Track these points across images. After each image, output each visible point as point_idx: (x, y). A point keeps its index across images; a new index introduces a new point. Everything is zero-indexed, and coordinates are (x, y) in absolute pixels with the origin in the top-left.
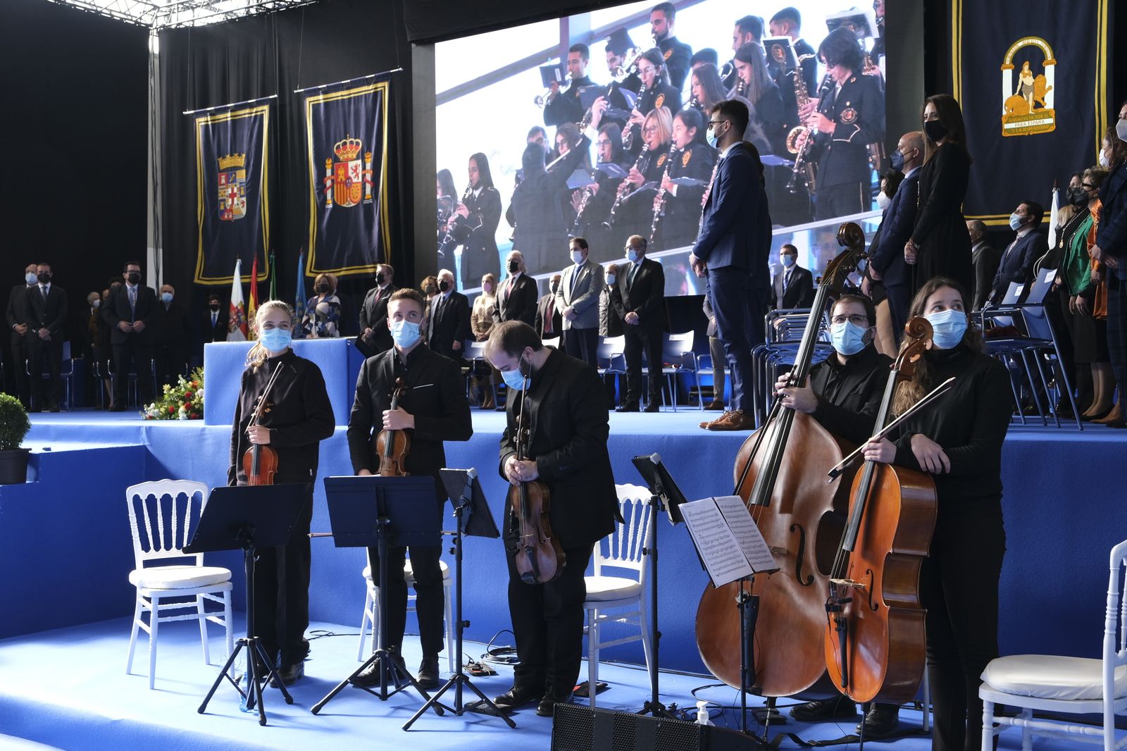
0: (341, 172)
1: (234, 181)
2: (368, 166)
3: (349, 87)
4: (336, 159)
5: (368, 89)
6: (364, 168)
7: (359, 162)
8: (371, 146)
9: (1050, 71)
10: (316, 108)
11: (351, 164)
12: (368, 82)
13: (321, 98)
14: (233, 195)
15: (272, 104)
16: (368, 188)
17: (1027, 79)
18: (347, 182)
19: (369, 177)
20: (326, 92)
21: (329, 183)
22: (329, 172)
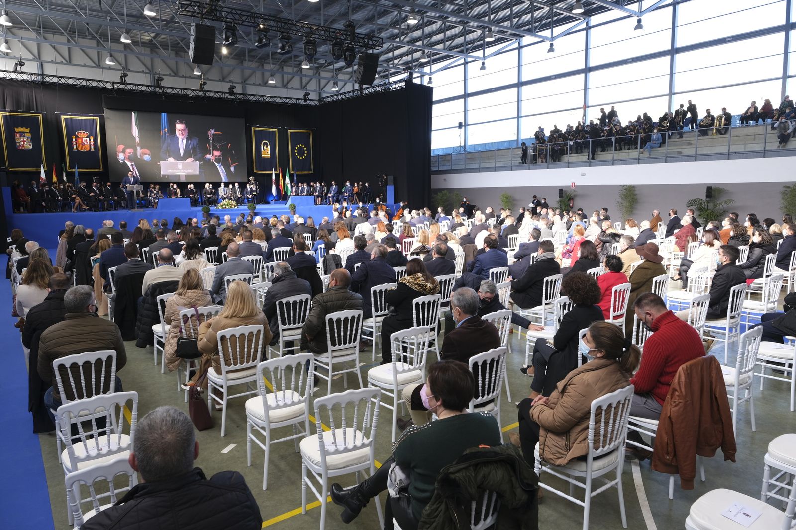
0: (80, 141)
1: (25, 136)
2: (92, 140)
3: (81, 116)
4: (77, 137)
5: (91, 118)
6: (90, 140)
7: (88, 139)
8: (92, 134)
9: (269, 147)
10: (66, 120)
11: (84, 139)
12: (90, 116)
13: (69, 117)
14: (24, 141)
15: (42, 114)
16: (92, 147)
17: (265, 148)
18: (83, 144)
19: (92, 143)
20: (70, 115)
21: (74, 143)
22: (74, 140)
